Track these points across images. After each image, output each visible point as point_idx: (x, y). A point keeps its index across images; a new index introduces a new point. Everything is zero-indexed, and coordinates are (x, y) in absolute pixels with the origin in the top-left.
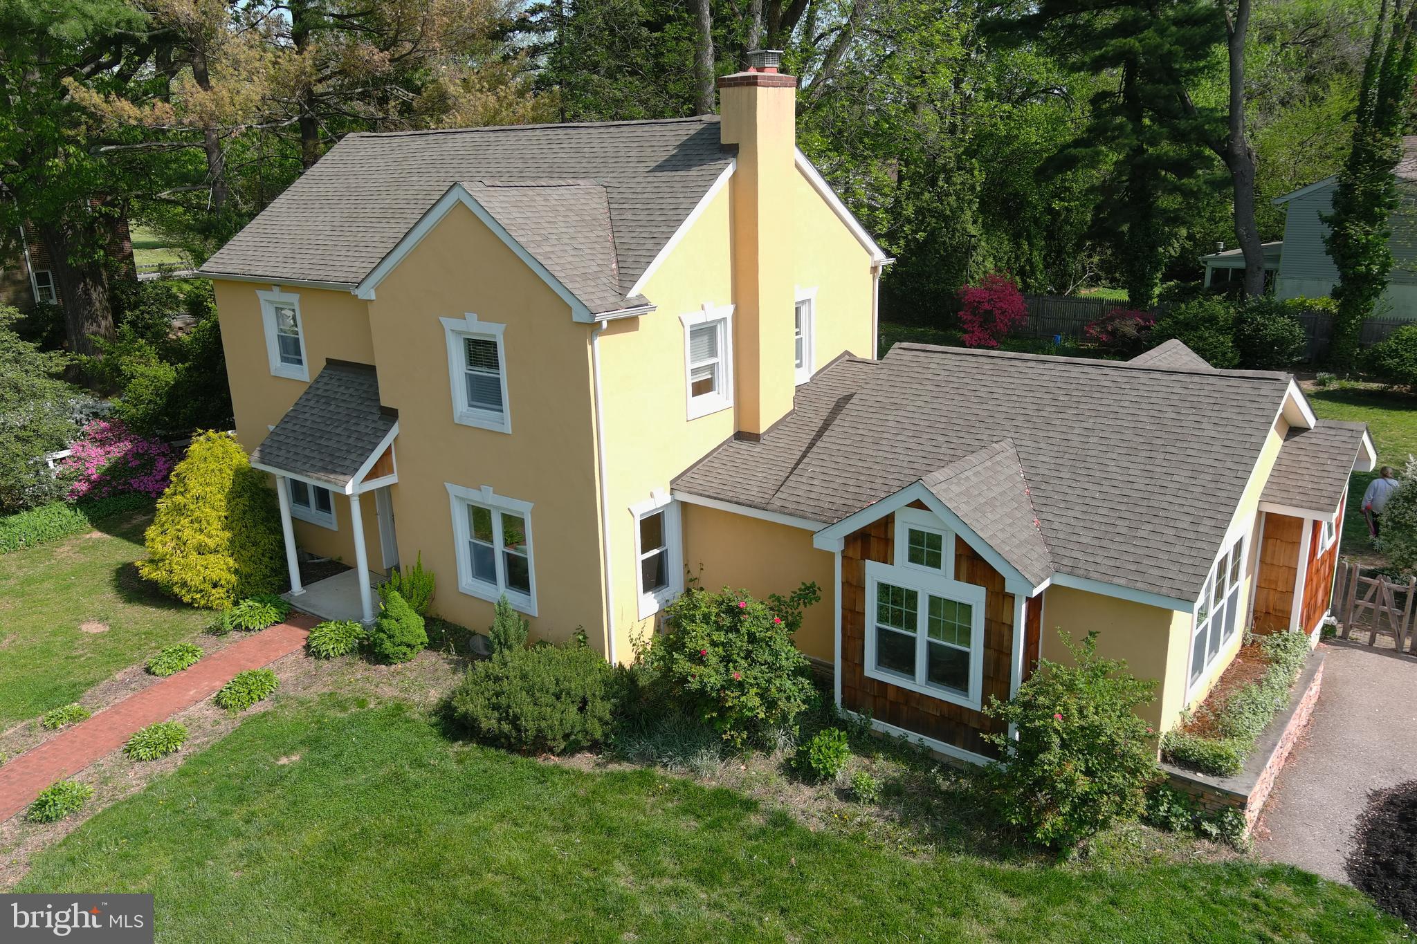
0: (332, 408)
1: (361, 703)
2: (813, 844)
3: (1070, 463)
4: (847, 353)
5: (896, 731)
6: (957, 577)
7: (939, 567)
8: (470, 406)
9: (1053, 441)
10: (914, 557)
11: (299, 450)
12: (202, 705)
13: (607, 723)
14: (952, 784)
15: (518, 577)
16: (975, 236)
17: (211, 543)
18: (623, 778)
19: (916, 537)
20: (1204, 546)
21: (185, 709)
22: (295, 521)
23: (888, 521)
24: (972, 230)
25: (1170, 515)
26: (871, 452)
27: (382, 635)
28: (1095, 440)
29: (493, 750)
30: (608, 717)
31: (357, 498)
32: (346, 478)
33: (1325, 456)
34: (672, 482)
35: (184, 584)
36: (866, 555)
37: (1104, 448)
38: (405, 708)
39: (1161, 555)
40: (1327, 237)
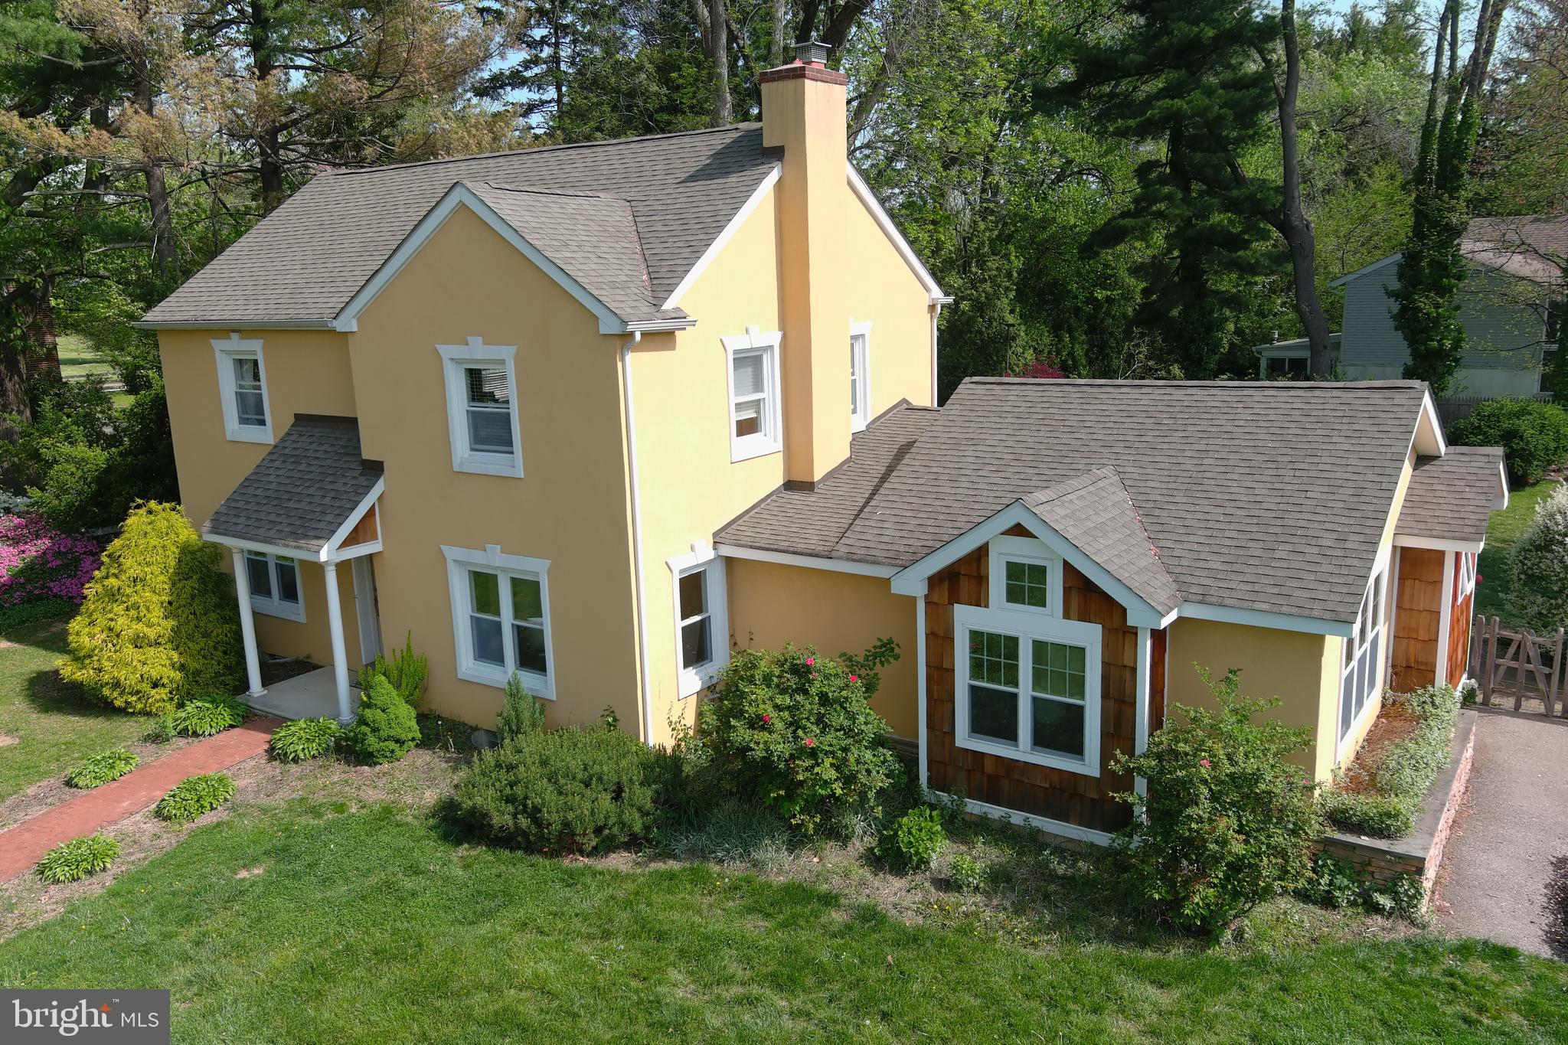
0: (302, 468)
1: (340, 808)
2: (912, 939)
3: (1185, 487)
4: (904, 401)
5: (996, 812)
6: (1067, 615)
7: (1044, 605)
8: (472, 450)
9: (1163, 466)
10: (1014, 595)
11: (262, 516)
12: (138, 817)
13: (648, 814)
14: (1069, 867)
15: (531, 656)
16: (1013, 325)
17: (152, 634)
18: (672, 876)
19: (1014, 571)
20: (1356, 563)
21: (116, 823)
22: (256, 615)
23: (980, 555)
24: (1010, 319)
25: (1310, 533)
26: (948, 490)
27: (364, 729)
28: (1211, 461)
29: (507, 852)
30: (649, 805)
31: (333, 568)
32: (320, 542)
33: (1463, 483)
34: (715, 535)
35: (117, 685)
36: (954, 599)
37: (1223, 469)
38: (395, 811)
39: (1305, 576)
40: (1395, 312)
